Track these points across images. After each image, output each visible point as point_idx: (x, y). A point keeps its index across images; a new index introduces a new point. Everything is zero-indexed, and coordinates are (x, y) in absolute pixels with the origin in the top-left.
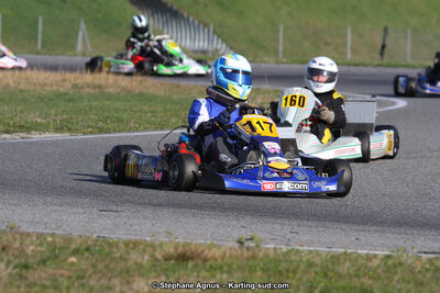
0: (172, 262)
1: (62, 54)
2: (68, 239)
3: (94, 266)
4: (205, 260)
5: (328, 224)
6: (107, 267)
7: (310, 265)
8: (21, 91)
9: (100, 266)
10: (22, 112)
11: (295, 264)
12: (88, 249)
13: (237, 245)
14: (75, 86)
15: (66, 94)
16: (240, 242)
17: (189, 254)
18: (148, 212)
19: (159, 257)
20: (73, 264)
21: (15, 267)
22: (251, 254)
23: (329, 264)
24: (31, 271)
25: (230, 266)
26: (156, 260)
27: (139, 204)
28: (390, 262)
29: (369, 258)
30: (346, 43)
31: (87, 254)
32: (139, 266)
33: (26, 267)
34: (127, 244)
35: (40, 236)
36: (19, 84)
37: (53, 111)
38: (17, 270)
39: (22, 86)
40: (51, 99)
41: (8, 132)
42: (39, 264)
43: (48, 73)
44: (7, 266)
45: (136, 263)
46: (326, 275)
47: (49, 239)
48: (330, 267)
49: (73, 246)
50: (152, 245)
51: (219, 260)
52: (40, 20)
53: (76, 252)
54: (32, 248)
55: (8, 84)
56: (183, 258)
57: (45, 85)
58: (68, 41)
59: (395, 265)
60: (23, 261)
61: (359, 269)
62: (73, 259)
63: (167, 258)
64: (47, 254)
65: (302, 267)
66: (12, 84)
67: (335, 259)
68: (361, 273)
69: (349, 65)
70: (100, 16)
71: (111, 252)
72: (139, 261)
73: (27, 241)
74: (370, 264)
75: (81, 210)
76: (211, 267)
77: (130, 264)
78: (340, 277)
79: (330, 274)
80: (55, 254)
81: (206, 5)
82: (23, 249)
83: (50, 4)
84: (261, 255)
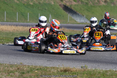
0: (63, 72)
3: (42, 73)
4: (71, 71)
6: (45, 73)
7: (100, 73)
11: (95, 72)
12: (40, 69)
13: (81, 68)
16: (82, 67)
17: (67, 70)
18: (60, 61)
20: (36, 72)
21: (20, 73)
22: (84, 70)
24: (25, 74)
25: (77, 73)
26: (58, 71)
27: (58, 59)
29: (116, 71)
31: (40, 70)
33: (23, 73)
34: (51, 68)
35: (29, 66)
38: (21, 74)
42: (27, 72)
44: (18, 73)
45: (53, 72)
46: (103, 75)
47: (31, 66)
48: (105, 73)
49: (37, 68)
50: (58, 68)
51: (75, 71)
52: (39, 14)
53: (37, 70)
54: (26, 68)
56: (65, 71)
60: (23, 72)
62: (36, 71)
63: (61, 71)
65: (97, 73)
67: (106, 71)
68: (113, 75)
70: (55, 13)
71: (47, 69)
72: (54, 72)
73: (25, 67)
74: (116, 73)
75: (42, 61)
76: (73, 73)
77: (51, 72)
78: (107, 76)
79: (105, 75)
80: (31, 70)
81: (84, 10)
82: (23, 69)
83: (42, 10)
84: (87, 70)
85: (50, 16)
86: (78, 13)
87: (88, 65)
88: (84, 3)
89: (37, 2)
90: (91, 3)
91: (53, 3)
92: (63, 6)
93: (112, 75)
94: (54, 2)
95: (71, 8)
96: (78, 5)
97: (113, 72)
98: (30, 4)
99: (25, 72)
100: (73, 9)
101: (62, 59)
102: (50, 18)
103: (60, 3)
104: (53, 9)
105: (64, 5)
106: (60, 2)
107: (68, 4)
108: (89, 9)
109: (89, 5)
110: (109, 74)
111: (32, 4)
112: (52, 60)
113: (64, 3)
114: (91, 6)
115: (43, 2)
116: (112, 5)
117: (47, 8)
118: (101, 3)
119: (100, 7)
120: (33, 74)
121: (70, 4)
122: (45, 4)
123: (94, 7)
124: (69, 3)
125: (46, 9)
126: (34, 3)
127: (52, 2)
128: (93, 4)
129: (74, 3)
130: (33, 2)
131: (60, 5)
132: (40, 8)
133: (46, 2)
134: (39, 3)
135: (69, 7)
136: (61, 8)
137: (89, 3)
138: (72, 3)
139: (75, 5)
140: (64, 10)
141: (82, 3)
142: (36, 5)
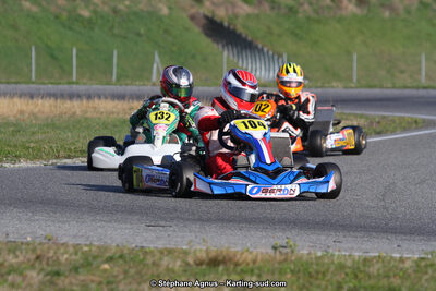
0: (204, 267)
2: (105, 249)
3: (126, 272)
4: (237, 264)
5: (374, 234)
6: (139, 273)
7: (341, 267)
8: (86, 118)
9: (132, 271)
10: (84, 138)
11: (326, 267)
12: (121, 257)
13: (271, 251)
16: (275, 248)
17: (221, 258)
18: (196, 227)
19: (191, 261)
20: (105, 271)
21: (47, 274)
22: (283, 258)
23: (361, 266)
24: (62, 278)
25: (259, 269)
26: (188, 264)
27: (188, 220)
28: (423, 264)
29: (402, 260)
31: (121, 262)
32: (170, 271)
33: (58, 274)
34: (161, 252)
35: (77, 247)
36: (86, 113)
38: (48, 277)
39: (89, 115)
40: (115, 126)
42: (70, 271)
43: (116, 102)
44: (39, 274)
45: (168, 269)
46: (356, 276)
47: (86, 249)
48: (362, 268)
49: (108, 255)
50: (186, 253)
51: (251, 264)
52: (115, 53)
53: (110, 260)
54: (66, 256)
55: (74, 113)
56: (214, 262)
57: (113, 113)
59: (426, 266)
60: (55, 268)
61: (390, 270)
62: (106, 266)
63: (199, 263)
64: (81, 261)
65: (332, 268)
66: (78, 113)
67: (366, 261)
68: (392, 274)
70: (175, 49)
71: (144, 259)
72: (171, 266)
73: (62, 250)
74: (401, 265)
75: (128, 226)
76: (242, 270)
77: (162, 269)
78: (369, 277)
79: (360, 275)
80: (88, 262)
81: (280, 36)
82: (58, 258)
83: (125, 38)
84: (293, 258)
85: (157, 57)
86: (260, 46)
87: (297, 238)
88: (279, 7)
89: (106, 8)
90: (306, 6)
91: (165, 11)
92: (204, 21)
93: (388, 277)
94: (170, 8)
95: (232, 27)
96: (258, 16)
97: (393, 263)
98: (80, 16)
99: (62, 269)
100: (240, 29)
101: (200, 220)
102: (155, 66)
103: (193, 11)
104: (166, 31)
105: (206, 18)
106: (192, 6)
107: (221, 14)
108: (298, 31)
109: (300, 16)
110: (375, 272)
111: (86, 13)
112: (163, 223)
113: (206, 9)
114: (308, 18)
115: (128, 7)
116: (387, 14)
117: (142, 31)
118: (346, 8)
119: (340, 20)
120: (93, 275)
121: (230, 12)
122: (135, 14)
123: (319, 21)
124: (227, 9)
125: (139, 34)
126: (95, 12)
127: (161, 5)
128: (316, 11)
129: (244, 9)
130: (92, 7)
131: (192, 18)
132: (116, 31)
133: (141, 6)
134: (115, 11)
135: (226, 24)
136: (197, 30)
137: (301, 10)
138: (237, 10)
139: (248, 16)
140: (207, 35)
141: (273, 8)
142: (102, 17)
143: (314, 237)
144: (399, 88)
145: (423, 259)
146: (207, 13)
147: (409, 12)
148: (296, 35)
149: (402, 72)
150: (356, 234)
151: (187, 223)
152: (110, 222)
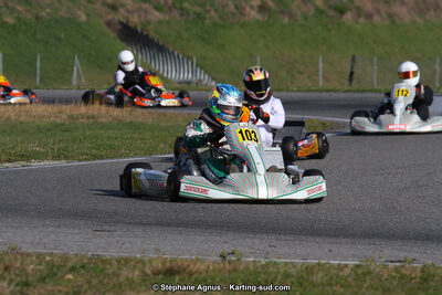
0: (160, 276)
1: (58, 88)
2: (65, 258)
3: (89, 282)
4: (191, 274)
5: (303, 238)
6: (101, 282)
7: (287, 276)
8: (22, 123)
9: (95, 282)
10: (22, 142)
11: (273, 275)
12: (83, 267)
13: (219, 259)
14: (71, 117)
15: (62, 124)
16: (223, 257)
17: (175, 268)
19: (148, 272)
20: (70, 280)
21: (17, 285)
22: (233, 266)
23: (304, 274)
24: (31, 288)
25: (213, 279)
26: (145, 274)
27: (130, 224)
28: (360, 271)
29: (340, 267)
30: (318, 71)
31: (82, 271)
32: (130, 281)
33: (27, 284)
34: (119, 261)
35: (40, 256)
36: (19, 116)
37: (51, 141)
38: (19, 288)
39: (22, 119)
40: (48, 130)
41: (9, 161)
42: (38, 281)
43: (46, 106)
44: (9, 284)
45: (128, 279)
46: (301, 285)
47: (48, 258)
48: (305, 277)
49: (70, 265)
50: (141, 261)
51: (204, 273)
52: (39, 57)
53: (72, 270)
54: (32, 267)
55: (9, 117)
56: (171, 273)
57: (43, 117)
58: (63, 76)
59: (364, 274)
60: (24, 279)
61: (331, 279)
62: (70, 276)
63: (156, 273)
64: (47, 272)
65: (280, 277)
66: (13, 117)
67: (310, 269)
68: (333, 282)
69: (321, 91)
70: (93, 53)
71: (104, 269)
72: (130, 276)
73: (27, 261)
74: (341, 274)
75: (77, 231)
76: (196, 280)
77: (122, 279)
78: (314, 286)
79: (305, 284)
80: (53, 271)
81: (189, 40)
82: (24, 270)
83: (47, 43)
84: (241, 268)
85: (77, 61)
86: (171, 50)
88: (188, 15)
89: (29, 16)
90: (213, 13)
91: (83, 18)
92: (119, 27)
93: (330, 285)
94: (88, 15)
95: (145, 33)
96: (168, 22)
97: (333, 271)
98: (6, 23)
99: (31, 279)
100: (152, 34)
101: (141, 224)
102: (75, 69)
103: (110, 17)
104: (85, 36)
105: (121, 23)
106: (109, 14)
107: (135, 20)
108: (206, 36)
109: (207, 21)
110: (319, 280)
111: (10, 20)
112: (107, 228)
113: (121, 16)
114: (215, 24)
115: (49, 14)
116: (286, 20)
117: (62, 36)
118: (249, 15)
119: (242, 26)
120: (59, 285)
121: (143, 18)
122: (57, 21)
123: (224, 27)
124: (140, 16)
125: (59, 39)
126: (19, 19)
127: (79, 12)
128: (221, 18)
129: (156, 15)
130: (15, 15)
131: (109, 24)
132: (38, 36)
133: (61, 13)
134: (38, 18)
135: (139, 30)
136: (113, 35)
137: (207, 16)
138: (149, 16)
139: (160, 22)
140: (121, 39)
141: (182, 15)
142: (26, 24)
143: (249, 241)
144: (304, 91)
145: (358, 266)
146: (121, 19)
147: (306, 18)
148: (203, 39)
149: (301, 73)
150: (286, 237)
151: (130, 227)
152: (59, 227)
